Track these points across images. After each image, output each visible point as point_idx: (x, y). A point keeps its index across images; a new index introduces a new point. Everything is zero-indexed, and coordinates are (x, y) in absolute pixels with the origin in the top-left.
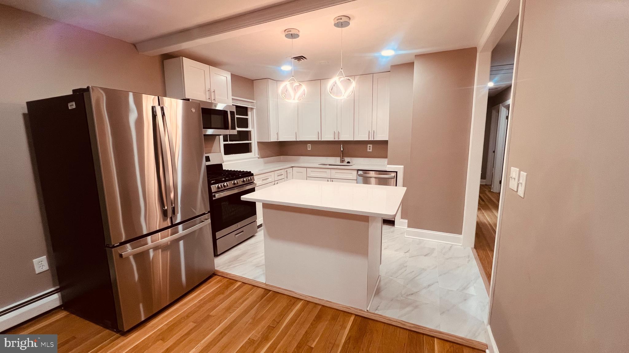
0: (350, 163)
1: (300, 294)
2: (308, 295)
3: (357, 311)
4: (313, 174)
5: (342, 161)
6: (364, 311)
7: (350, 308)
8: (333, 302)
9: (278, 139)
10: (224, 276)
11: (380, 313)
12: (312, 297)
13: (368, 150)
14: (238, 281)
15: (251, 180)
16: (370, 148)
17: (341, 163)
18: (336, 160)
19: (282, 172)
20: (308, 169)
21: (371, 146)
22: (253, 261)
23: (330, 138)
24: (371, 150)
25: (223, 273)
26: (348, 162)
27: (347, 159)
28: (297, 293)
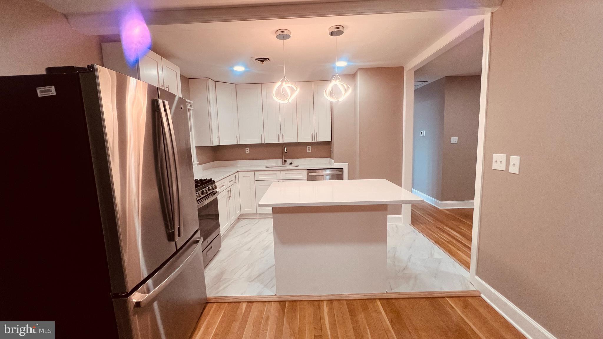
0: (292, 164)
1: (319, 296)
2: (328, 294)
3: (378, 295)
4: (261, 178)
5: (284, 163)
6: (384, 294)
7: (372, 294)
8: (353, 293)
9: (219, 143)
10: (220, 302)
11: (395, 290)
12: (332, 295)
13: (308, 151)
14: (240, 302)
15: (213, 189)
16: (309, 149)
17: (283, 164)
18: (279, 162)
19: (232, 177)
20: (255, 172)
21: (310, 147)
22: (241, 277)
23: (275, 141)
24: (310, 151)
25: (216, 298)
26: (291, 164)
27: (289, 161)
28: (316, 296)
